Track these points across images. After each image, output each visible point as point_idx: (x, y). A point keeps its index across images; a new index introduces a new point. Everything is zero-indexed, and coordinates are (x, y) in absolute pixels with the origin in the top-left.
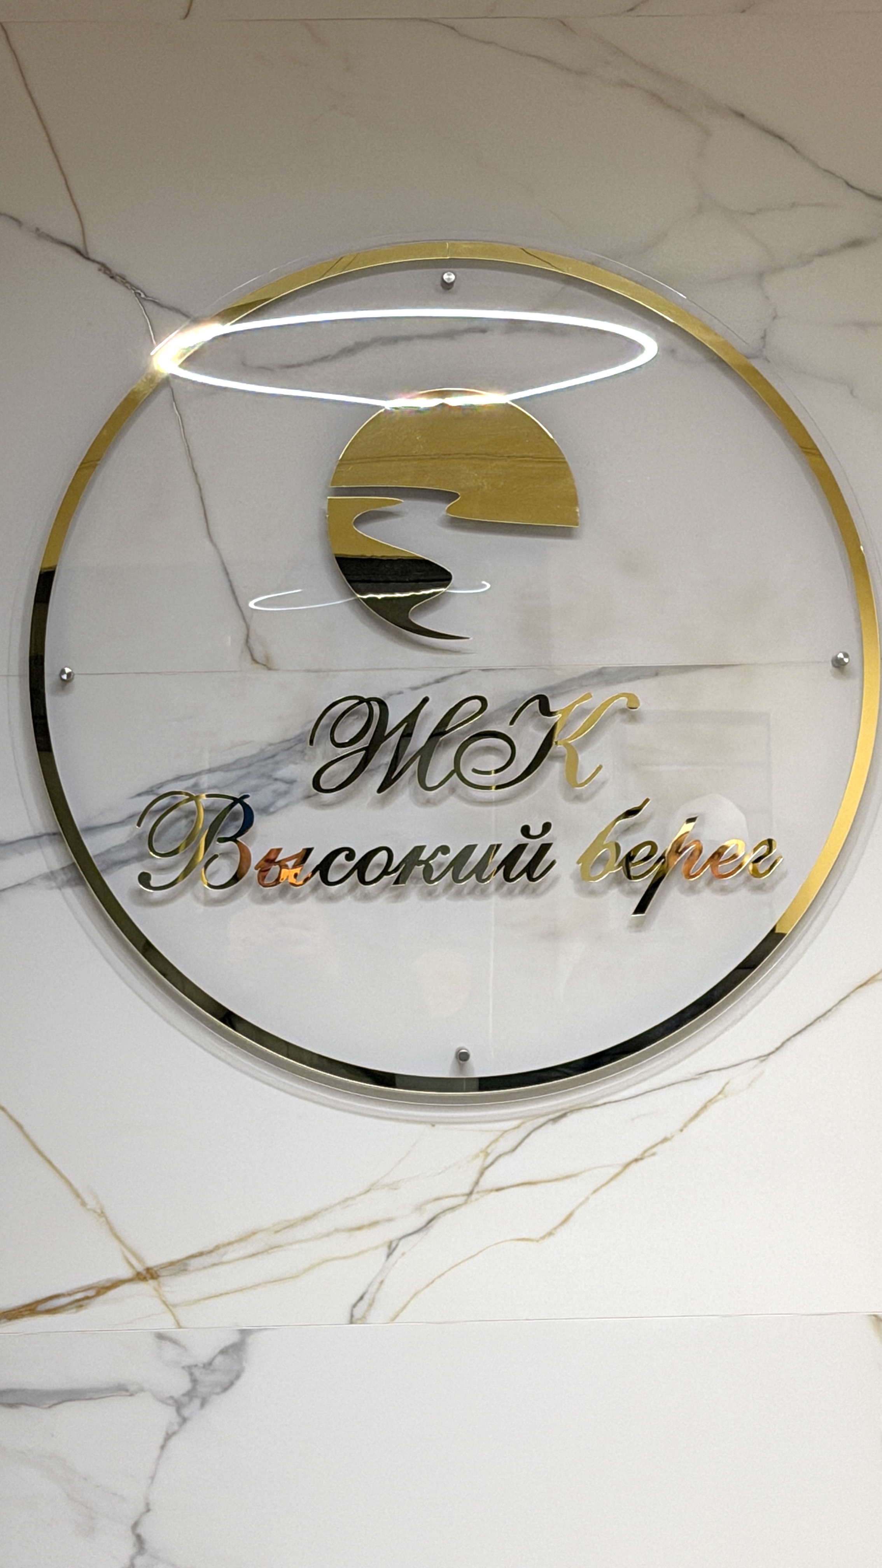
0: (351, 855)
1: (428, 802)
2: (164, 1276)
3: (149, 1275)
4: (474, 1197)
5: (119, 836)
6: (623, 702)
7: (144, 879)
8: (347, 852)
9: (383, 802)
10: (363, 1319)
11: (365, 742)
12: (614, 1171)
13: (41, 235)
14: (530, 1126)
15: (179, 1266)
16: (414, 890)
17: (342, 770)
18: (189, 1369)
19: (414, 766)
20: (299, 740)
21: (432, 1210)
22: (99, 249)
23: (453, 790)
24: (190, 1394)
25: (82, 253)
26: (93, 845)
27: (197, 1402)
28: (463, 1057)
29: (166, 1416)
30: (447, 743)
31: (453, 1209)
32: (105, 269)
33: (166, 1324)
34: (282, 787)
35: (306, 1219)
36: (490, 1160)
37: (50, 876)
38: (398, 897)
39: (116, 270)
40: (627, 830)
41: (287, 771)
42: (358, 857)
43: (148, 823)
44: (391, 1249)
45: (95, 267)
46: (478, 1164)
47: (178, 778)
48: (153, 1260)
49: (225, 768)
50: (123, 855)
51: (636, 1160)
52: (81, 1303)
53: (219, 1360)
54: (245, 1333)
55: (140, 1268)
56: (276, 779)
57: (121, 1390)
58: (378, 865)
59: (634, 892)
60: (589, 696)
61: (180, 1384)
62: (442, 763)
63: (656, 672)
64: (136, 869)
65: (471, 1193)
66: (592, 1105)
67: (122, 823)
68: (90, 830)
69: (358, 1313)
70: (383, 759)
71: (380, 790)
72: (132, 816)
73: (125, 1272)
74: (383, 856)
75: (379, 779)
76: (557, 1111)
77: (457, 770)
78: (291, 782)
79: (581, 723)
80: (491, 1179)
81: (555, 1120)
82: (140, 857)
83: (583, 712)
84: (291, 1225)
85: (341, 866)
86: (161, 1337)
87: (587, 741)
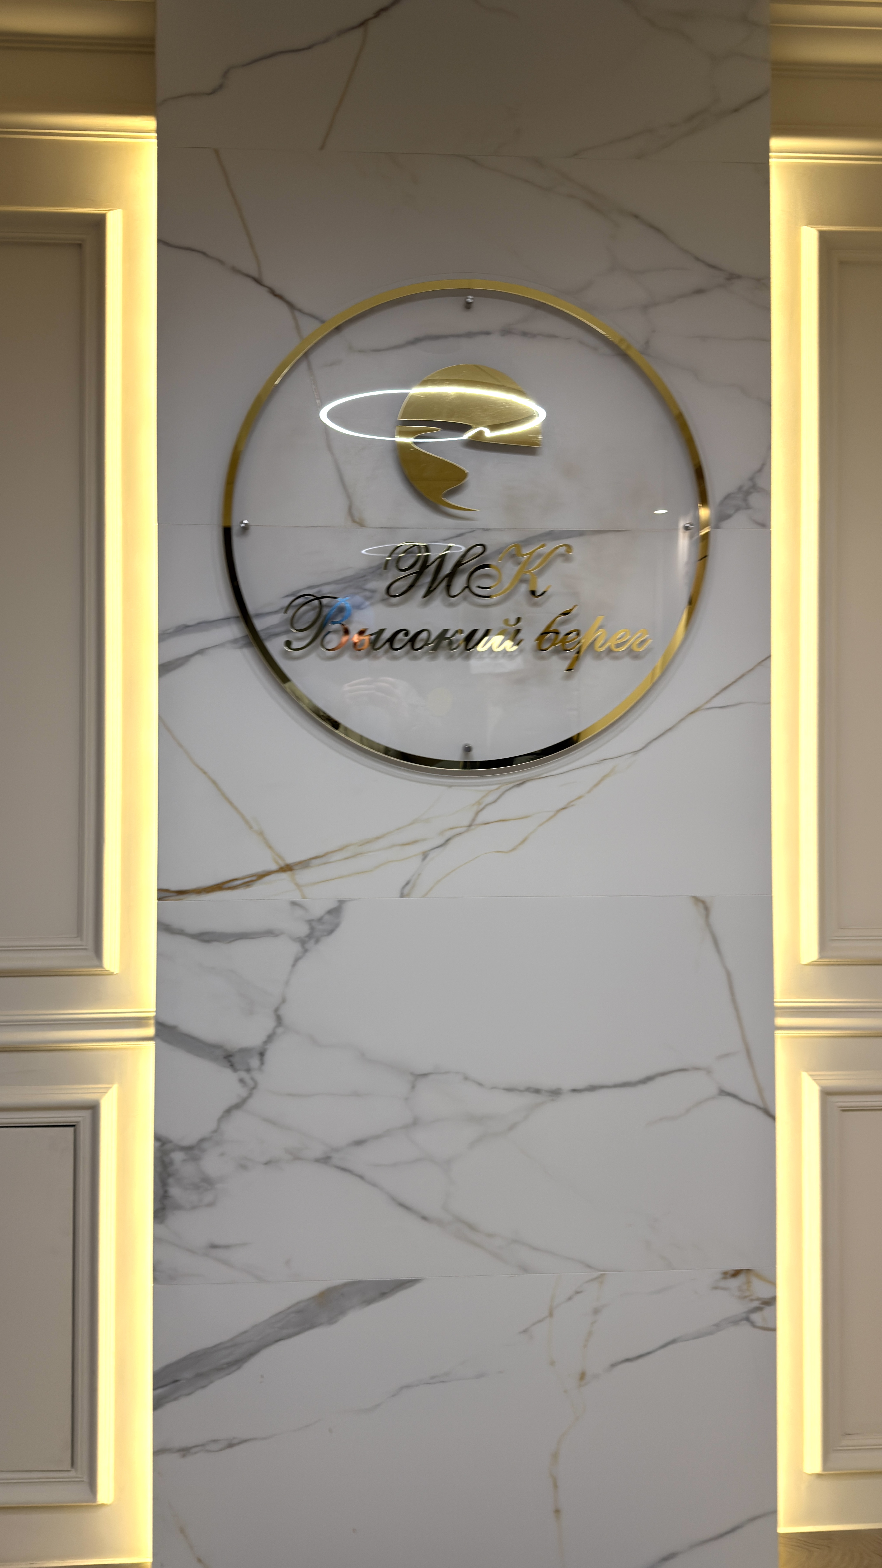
0: (407, 634)
1: (452, 605)
2: (297, 869)
3: (287, 868)
4: (473, 827)
5: (275, 619)
6: (563, 549)
7: (288, 644)
8: (404, 632)
9: (425, 604)
10: (408, 895)
11: (416, 569)
12: (551, 814)
13: (236, 270)
14: (504, 788)
15: (305, 864)
16: (442, 656)
17: (402, 585)
18: (310, 922)
19: (444, 584)
20: (378, 567)
21: (449, 834)
22: (268, 279)
23: (465, 599)
24: (310, 936)
25: (258, 281)
26: (260, 624)
27: (312, 942)
28: (468, 750)
29: (295, 948)
30: (463, 571)
31: (460, 834)
32: (273, 292)
33: (296, 896)
34: (367, 594)
35: (378, 838)
36: (482, 806)
37: (235, 641)
38: (434, 658)
39: (278, 292)
40: (563, 623)
41: (372, 585)
42: (412, 633)
43: (291, 612)
44: (425, 855)
45: (266, 289)
46: (475, 808)
47: (310, 587)
48: (290, 860)
49: (336, 582)
50: (277, 630)
51: (563, 809)
52: (248, 884)
53: (327, 917)
54: (341, 902)
55: (282, 864)
56: (366, 590)
57: (270, 933)
58: (422, 640)
59: (566, 658)
60: (543, 546)
61: (303, 930)
62: (459, 583)
63: (581, 533)
64: (284, 638)
65: (470, 826)
66: (539, 777)
67: (276, 612)
68: (259, 615)
69: (406, 891)
70: (426, 579)
71: (425, 596)
72: (282, 609)
73: (274, 867)
74: (424, 635)
75: (423, 591)
76: (520, 780)
77: (468, 587)
78: (373, 591)
79: (539, 561)
80: (482, 818)
81: (518, 785)
82: (287, 632)
83: (540, 555)
84: (368, 842)
85: (401, 640)
86: (294, 904)
87: (541, 572)
